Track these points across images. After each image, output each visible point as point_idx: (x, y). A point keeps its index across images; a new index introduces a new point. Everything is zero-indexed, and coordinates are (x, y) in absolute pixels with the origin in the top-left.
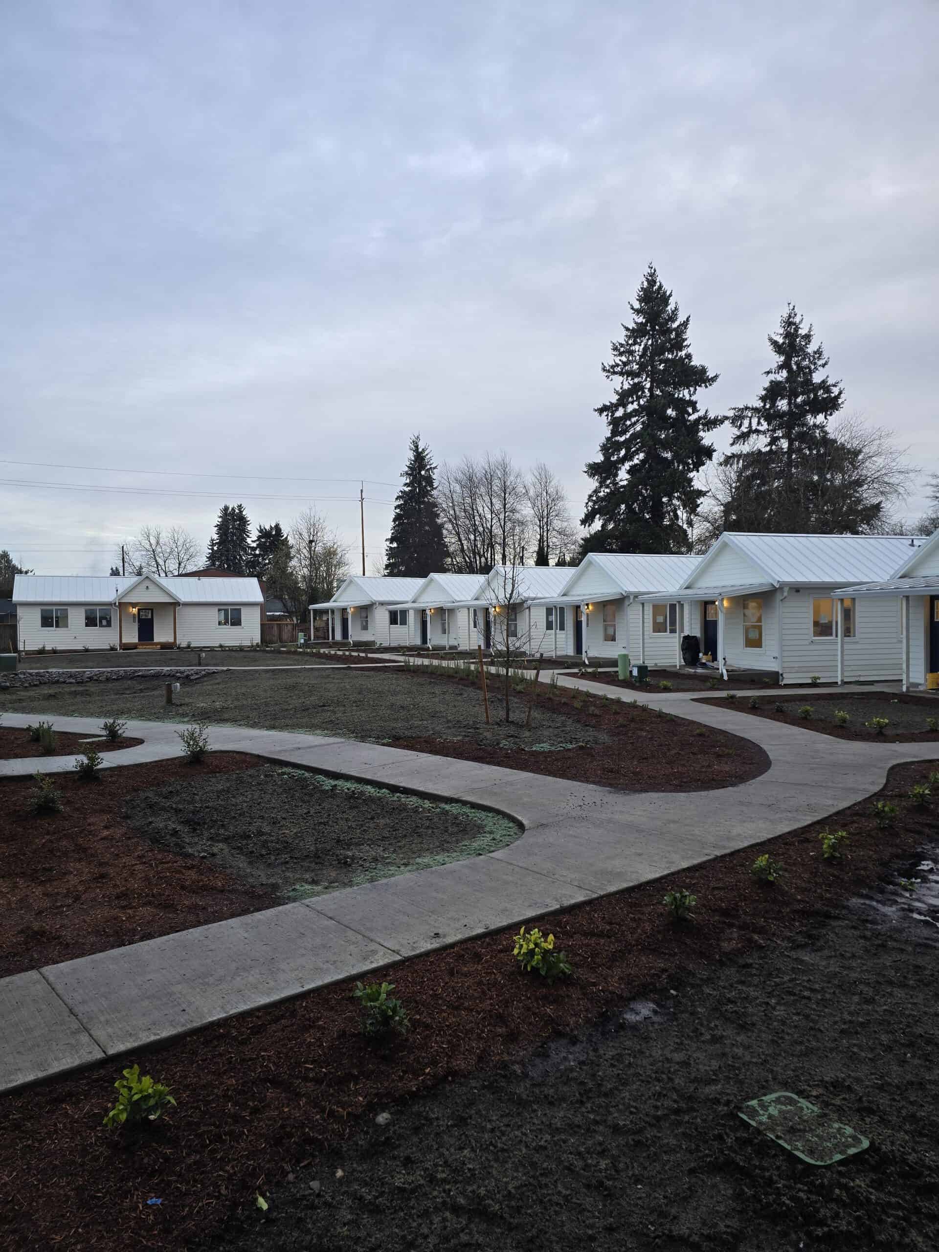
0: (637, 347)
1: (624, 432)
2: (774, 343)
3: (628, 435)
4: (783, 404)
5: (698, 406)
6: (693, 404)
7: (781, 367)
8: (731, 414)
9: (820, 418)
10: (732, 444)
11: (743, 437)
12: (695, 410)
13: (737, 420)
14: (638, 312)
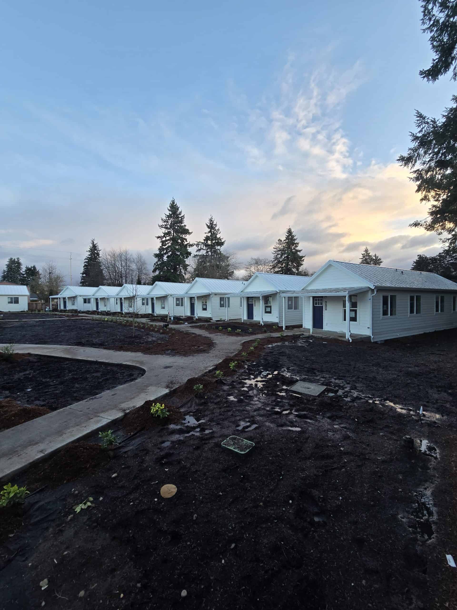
0: (169, 221)
1: (165, 245)
2: (207, 225)
3: (167, 246)
4: (209, 242)
5: (187, 240)
6: (186, 240)
7: (209, 232)
8: (196, 243)
9: (219, 247)
10: (196, 252)
11: (199, 250)
12: (186, 241)
13: (197, 245)
14: (169, 210)
